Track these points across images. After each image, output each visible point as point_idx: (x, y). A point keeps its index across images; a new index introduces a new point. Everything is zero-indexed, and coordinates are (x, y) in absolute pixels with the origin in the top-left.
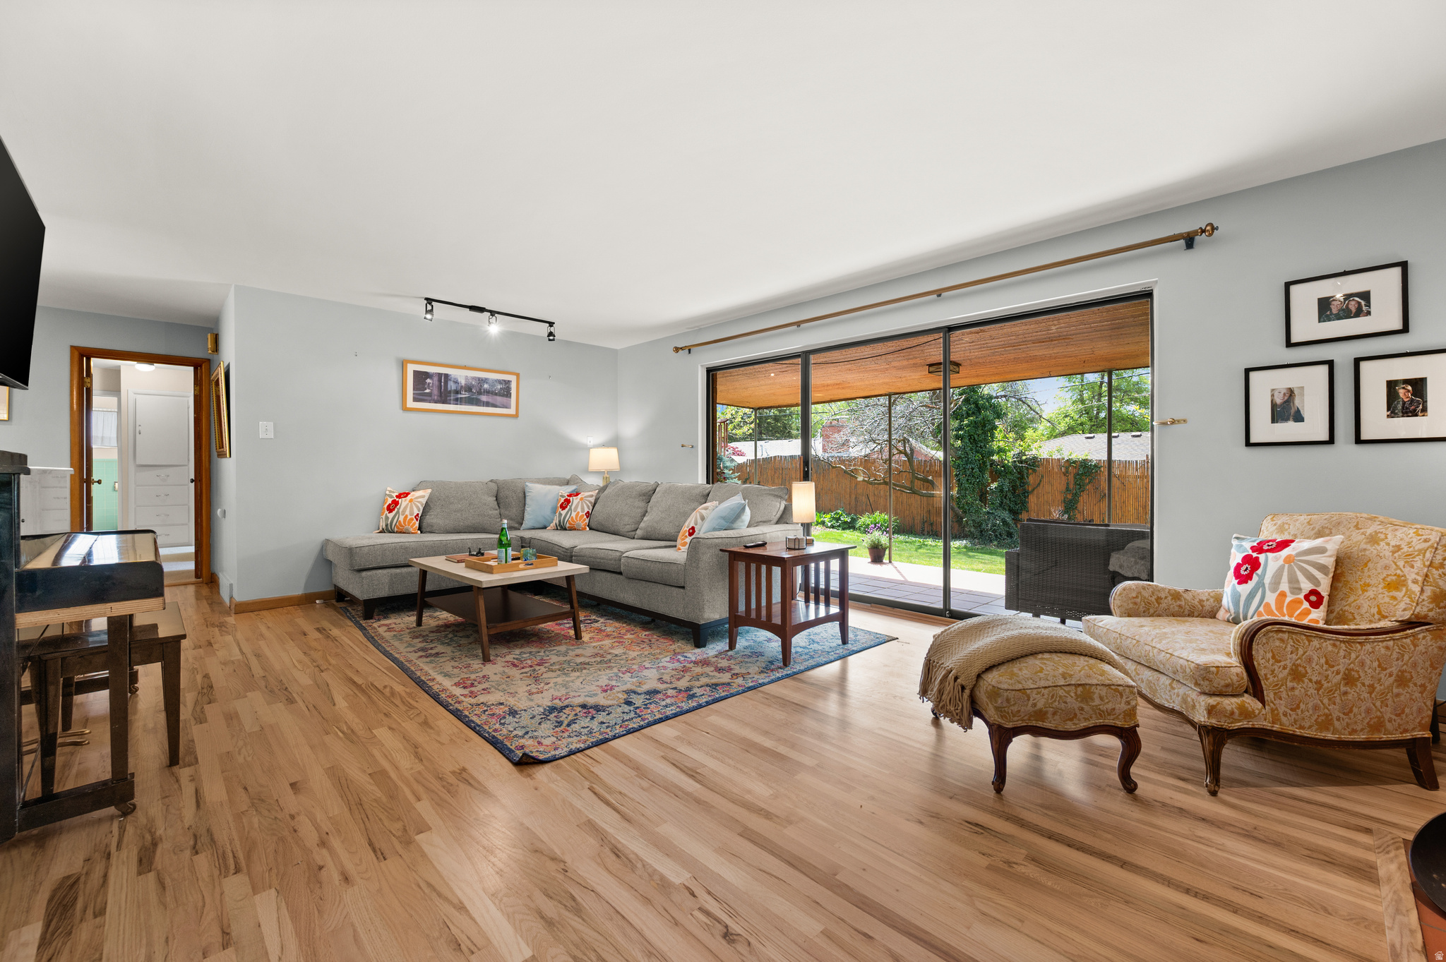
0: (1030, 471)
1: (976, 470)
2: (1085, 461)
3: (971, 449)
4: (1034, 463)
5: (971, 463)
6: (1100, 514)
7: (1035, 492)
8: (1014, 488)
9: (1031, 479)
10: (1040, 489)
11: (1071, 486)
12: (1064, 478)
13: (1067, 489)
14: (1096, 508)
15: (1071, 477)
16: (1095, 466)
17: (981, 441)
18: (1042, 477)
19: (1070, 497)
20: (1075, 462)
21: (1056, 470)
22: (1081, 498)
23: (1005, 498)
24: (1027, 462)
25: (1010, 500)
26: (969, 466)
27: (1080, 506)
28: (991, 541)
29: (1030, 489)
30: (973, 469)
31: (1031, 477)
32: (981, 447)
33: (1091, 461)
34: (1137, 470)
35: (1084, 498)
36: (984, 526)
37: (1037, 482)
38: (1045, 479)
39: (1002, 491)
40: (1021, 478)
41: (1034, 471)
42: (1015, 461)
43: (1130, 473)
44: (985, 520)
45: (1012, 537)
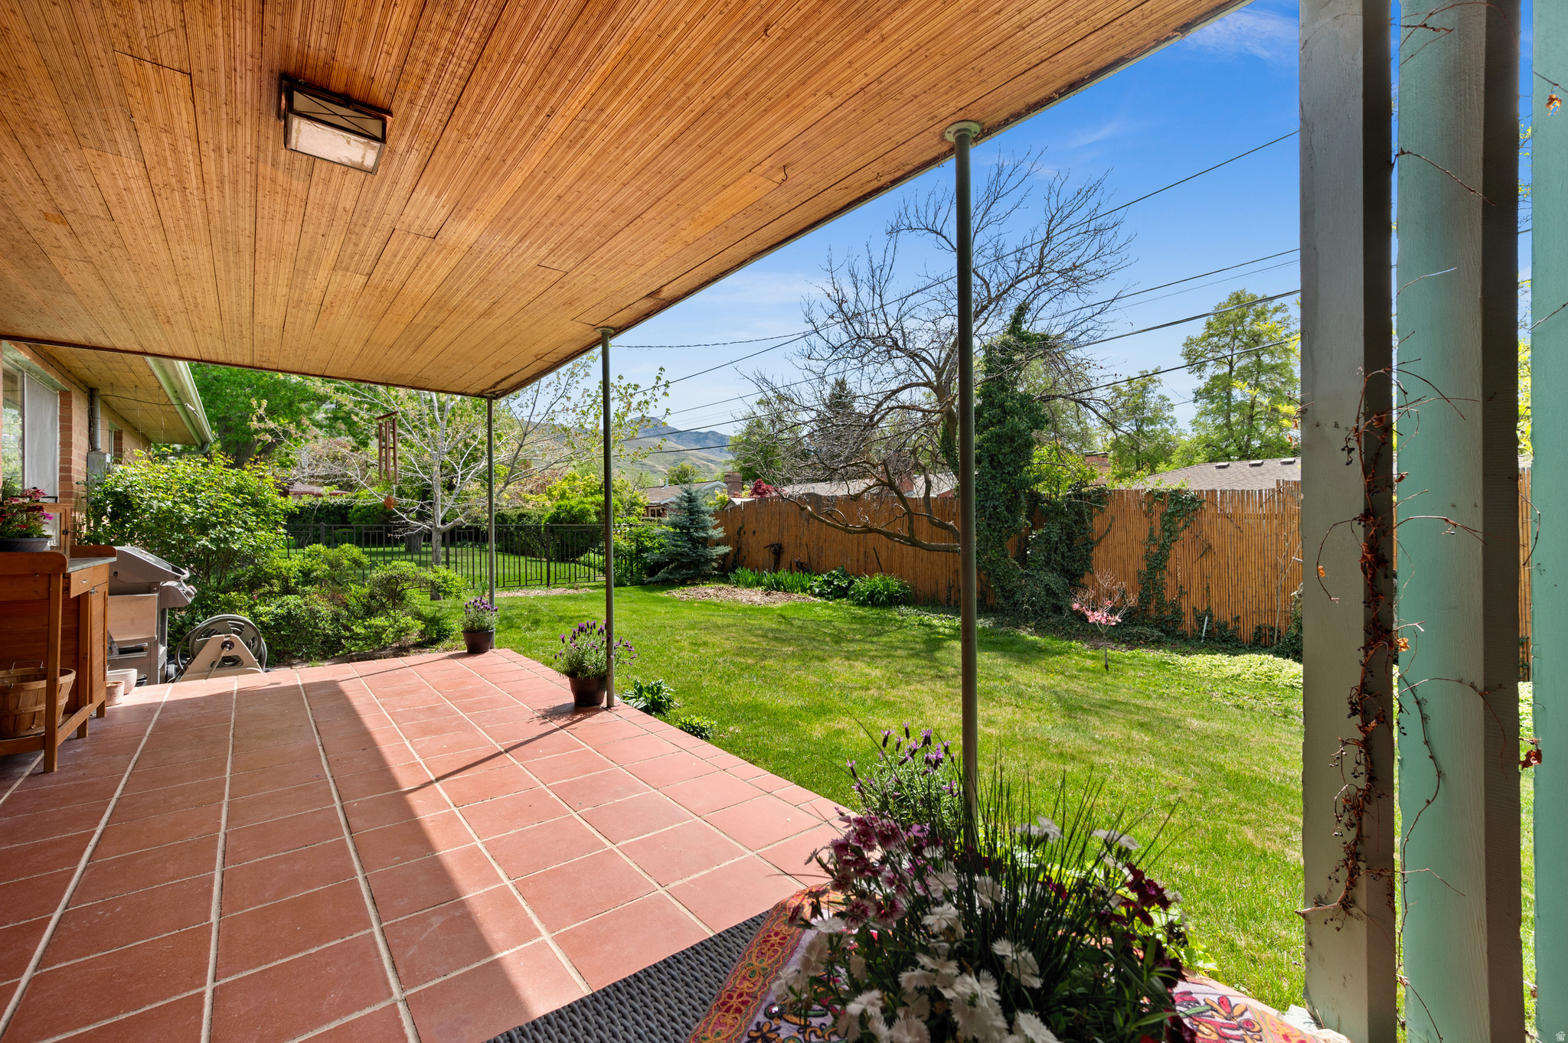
0: (1095, 510)
1: (1001, 509)
2: (1177, 491)
3: (993, 477)
4: (1101, 496)
5: (992, 499)
6: (1202, 577)
7: (1103, 543)
8: (1070, 537)
9: (1098, 524)
10: (1110, 539)
11: (1157, 533)
12: (1145, 520)
13: (1151, 537)
14: (1196, 569)
15: (1156, 518)
16: (1193, 500)
17: (1008, 464)
18: (1113, 519)
19: (1155, 550)
20: (1161, 495)
21: (1133, 507)
22: (1172, 553)
23: (1055, 552)
24: (1090, 497)
25: (1063, 557)
26: (989, 504)
27: (1171, 564)
28: (1027, 621)
29: (1096, 539)
30: (995, 507)
31: (1095, 520)
32: (1009, 473)
33: (1186, 492)
34: (1261, 506)
35: (1177, 551)
36: (1017, 596)
37: (1106, 527)
38: (1118, 523)
39: (1048, 541)
40: (1080, 520)
41: (1101, 510)
42: (1069, 496)
43: (1250, 510)
44: (1020, 587)
45: (1061, 614)
